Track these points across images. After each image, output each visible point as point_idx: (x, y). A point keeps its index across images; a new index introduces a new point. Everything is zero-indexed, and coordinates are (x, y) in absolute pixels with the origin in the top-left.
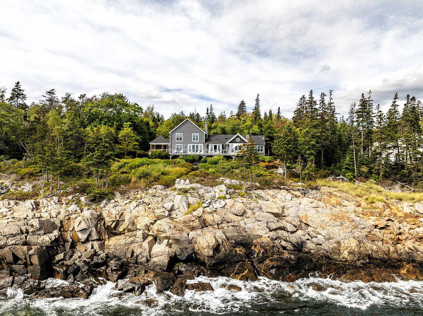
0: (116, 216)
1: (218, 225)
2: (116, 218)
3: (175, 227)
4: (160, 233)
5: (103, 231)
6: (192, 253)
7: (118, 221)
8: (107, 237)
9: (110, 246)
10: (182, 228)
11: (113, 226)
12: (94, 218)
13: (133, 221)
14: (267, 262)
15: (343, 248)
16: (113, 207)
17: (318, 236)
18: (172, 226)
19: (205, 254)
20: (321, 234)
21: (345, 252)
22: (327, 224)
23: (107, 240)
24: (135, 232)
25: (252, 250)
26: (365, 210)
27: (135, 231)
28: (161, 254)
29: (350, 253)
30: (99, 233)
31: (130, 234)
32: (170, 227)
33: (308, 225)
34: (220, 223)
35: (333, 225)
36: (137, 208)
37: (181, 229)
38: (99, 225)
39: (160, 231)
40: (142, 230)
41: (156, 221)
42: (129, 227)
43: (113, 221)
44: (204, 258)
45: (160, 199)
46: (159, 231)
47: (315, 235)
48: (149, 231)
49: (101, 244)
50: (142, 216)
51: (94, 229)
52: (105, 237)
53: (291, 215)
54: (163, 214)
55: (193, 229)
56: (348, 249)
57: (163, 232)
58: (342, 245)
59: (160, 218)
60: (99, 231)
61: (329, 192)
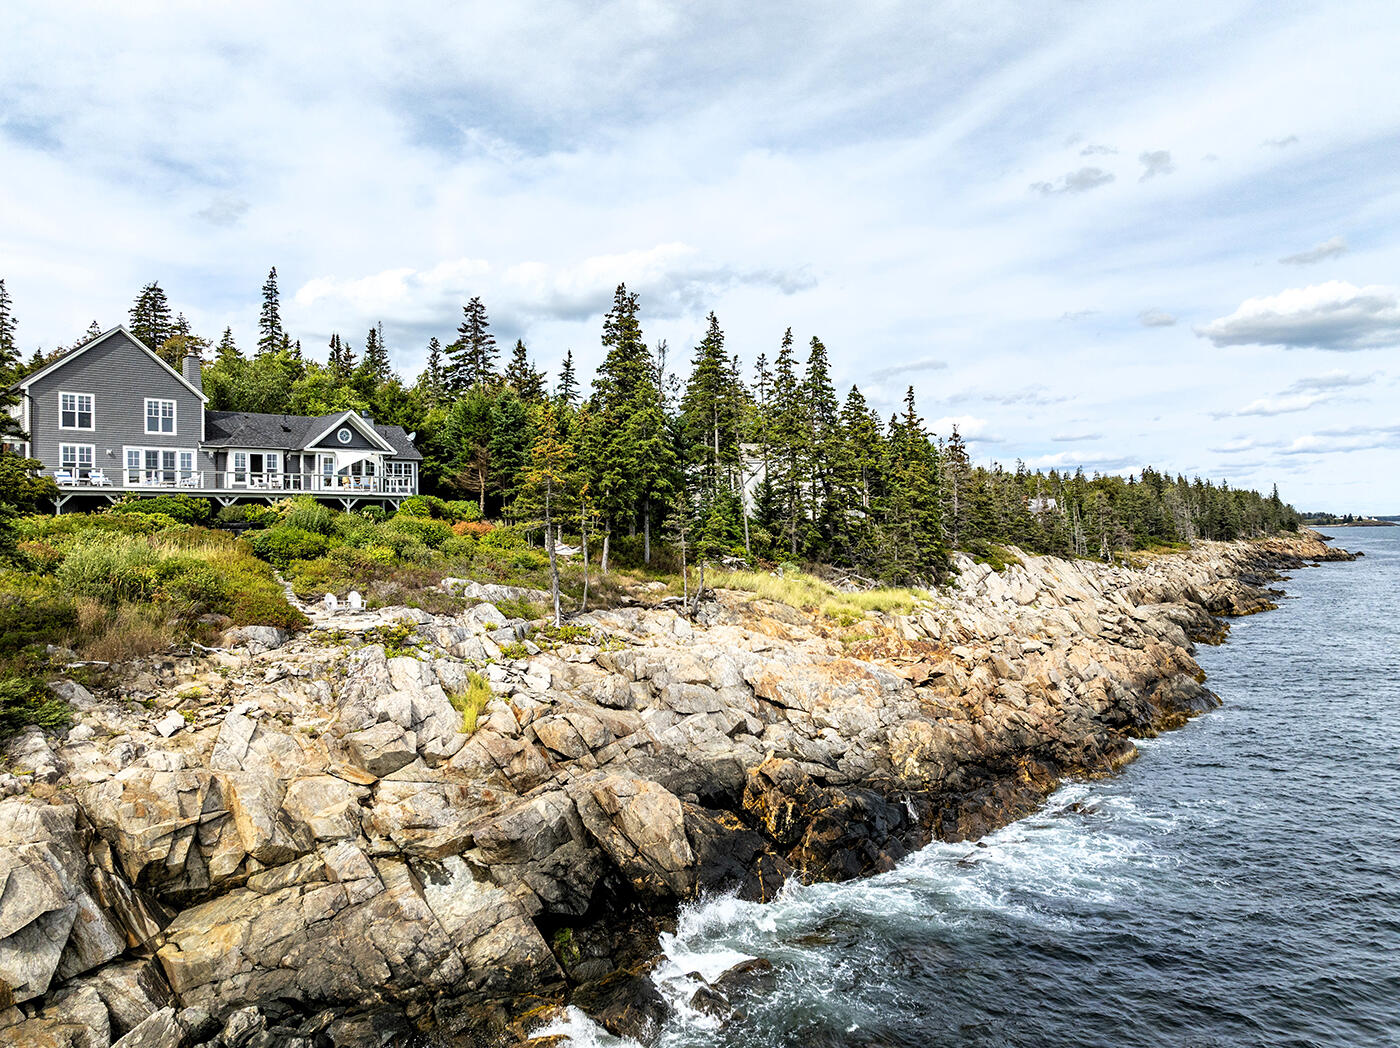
0: (180, 802)
1: (594, 750)
2: (184, 815)
3: (464, 793)
4: (419, 833)
5: (126, 898)
6: (602, 879)
7: (198, 825)
8: (153, 927)
9: (216, 963)
10: (488, 794)
11: (179, 858)
12: (65, 839)
13: (281, 809)
14: (811, 835)
15: (898, 753)
16: (124, 761)
17: (825, 731)
18: (452, 791)
19: (673, 864)
20: (829, 726)
21: (909, 760)
22: (829, 693)
23: (159, 942)
24: (310, 857)
25: (747, 811)
26: (851, 646)
27: (307, 853)
28: (492, 922)
29: (923, 760)
30: (116, 917)
31: (291, 873)
32: (446, 798)
33: (782, 706)
34: (600, 743)
35: (842, 692)
36: (259, 743)
37: (487, 799)
38: (99, 877)
39: (419, 827)
40: (341, 843)
41: (373, 786)
42: (279, 842)
43: (177, 833)
44: (672, 881)
45: (320, 685)
46: (415, 827)
47: (811, 730)
48: (370, 841)
49: (147, 972)
50: (304, 774)
51: (88, 902)
52: (144, 929)
53: (726, 685)
54: (401, 747)
55: (524, 786)
56: (916, 751)
57: (426, 827)
58: (894, 744)
59: (383, 772)
60: (112, 909)
61: (742, 605)
